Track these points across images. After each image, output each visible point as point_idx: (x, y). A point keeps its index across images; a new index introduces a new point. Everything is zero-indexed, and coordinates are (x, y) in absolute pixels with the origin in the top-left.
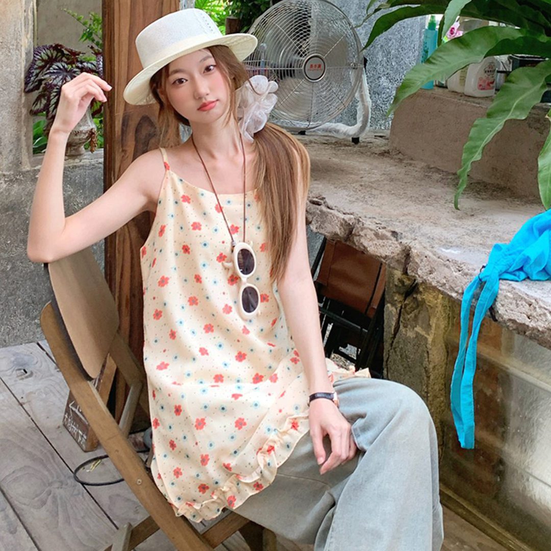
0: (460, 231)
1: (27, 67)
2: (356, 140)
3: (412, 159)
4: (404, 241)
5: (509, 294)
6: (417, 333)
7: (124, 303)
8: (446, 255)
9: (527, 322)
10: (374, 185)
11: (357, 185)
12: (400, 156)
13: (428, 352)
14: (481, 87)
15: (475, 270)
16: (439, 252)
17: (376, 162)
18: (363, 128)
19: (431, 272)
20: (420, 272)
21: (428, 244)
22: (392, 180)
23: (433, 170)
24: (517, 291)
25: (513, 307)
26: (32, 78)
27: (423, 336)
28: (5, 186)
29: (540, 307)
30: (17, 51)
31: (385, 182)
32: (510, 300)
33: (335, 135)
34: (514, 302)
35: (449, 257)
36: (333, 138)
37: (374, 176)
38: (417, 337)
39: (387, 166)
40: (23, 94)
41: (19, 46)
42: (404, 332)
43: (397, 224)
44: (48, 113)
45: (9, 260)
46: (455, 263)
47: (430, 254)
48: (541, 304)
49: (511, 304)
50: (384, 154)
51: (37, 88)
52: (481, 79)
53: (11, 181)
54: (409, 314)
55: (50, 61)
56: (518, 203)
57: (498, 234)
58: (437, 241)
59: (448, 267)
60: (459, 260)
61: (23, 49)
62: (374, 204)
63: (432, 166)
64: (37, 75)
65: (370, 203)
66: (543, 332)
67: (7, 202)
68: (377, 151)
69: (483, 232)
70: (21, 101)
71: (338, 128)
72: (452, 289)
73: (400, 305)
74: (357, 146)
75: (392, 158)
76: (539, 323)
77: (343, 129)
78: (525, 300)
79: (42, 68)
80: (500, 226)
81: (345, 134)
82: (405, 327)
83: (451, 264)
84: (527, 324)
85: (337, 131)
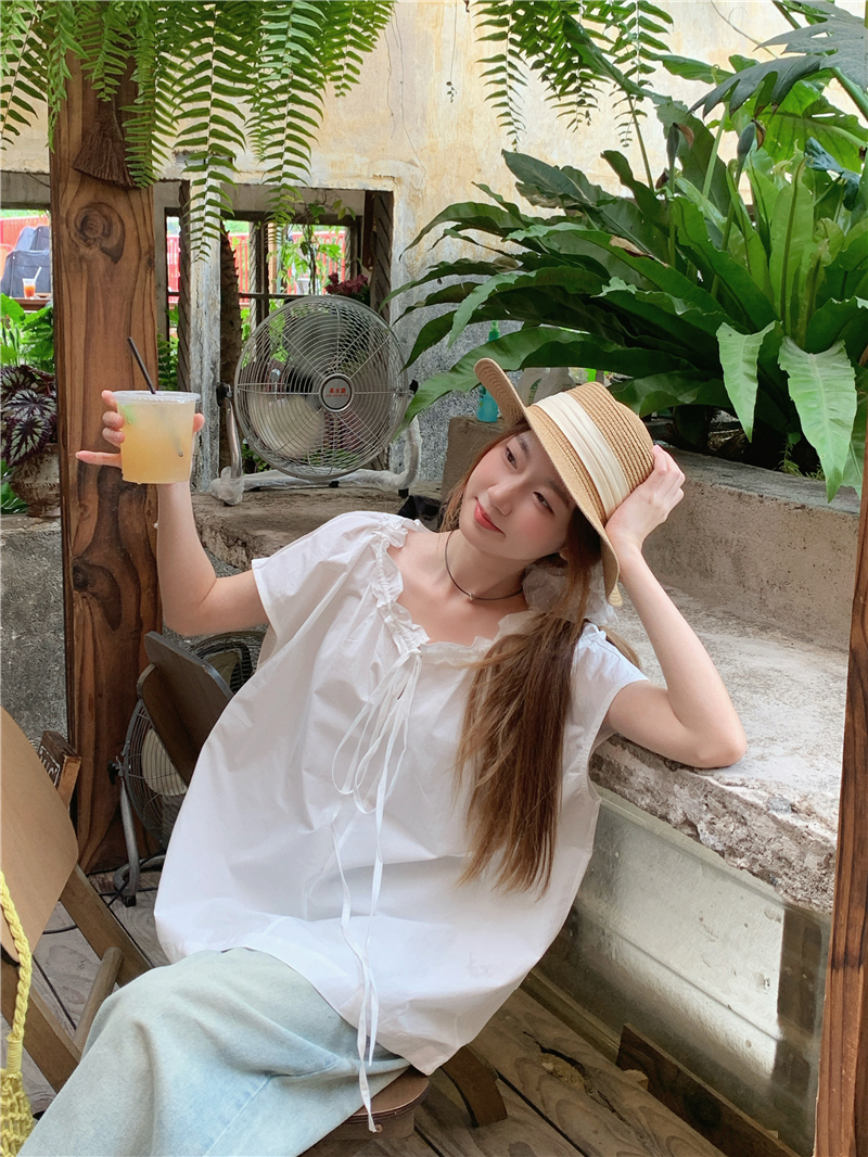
18: (411, 476)
81: (390, 484)
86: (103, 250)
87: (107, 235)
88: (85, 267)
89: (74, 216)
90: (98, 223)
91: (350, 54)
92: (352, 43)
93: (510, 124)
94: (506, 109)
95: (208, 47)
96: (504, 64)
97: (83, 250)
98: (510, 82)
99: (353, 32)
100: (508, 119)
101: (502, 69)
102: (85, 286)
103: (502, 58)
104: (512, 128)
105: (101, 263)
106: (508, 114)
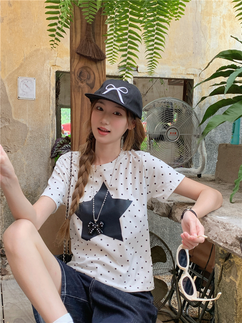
1: (52, 147)
6: (231, 280)
13: (236, 290)
26: (54, 152)
27: (234, 281)
30: (48, 139)
38: (230, 282)
40: (50, 159)
41: (49, 137)
42: (224, 279)
51: (56, 156)
54: (227, 270)
61: (51, 138)
64: (57, 150)
70: (49, 162)
73: (222, 265)
79: (59, 148)
82: (225, 276)
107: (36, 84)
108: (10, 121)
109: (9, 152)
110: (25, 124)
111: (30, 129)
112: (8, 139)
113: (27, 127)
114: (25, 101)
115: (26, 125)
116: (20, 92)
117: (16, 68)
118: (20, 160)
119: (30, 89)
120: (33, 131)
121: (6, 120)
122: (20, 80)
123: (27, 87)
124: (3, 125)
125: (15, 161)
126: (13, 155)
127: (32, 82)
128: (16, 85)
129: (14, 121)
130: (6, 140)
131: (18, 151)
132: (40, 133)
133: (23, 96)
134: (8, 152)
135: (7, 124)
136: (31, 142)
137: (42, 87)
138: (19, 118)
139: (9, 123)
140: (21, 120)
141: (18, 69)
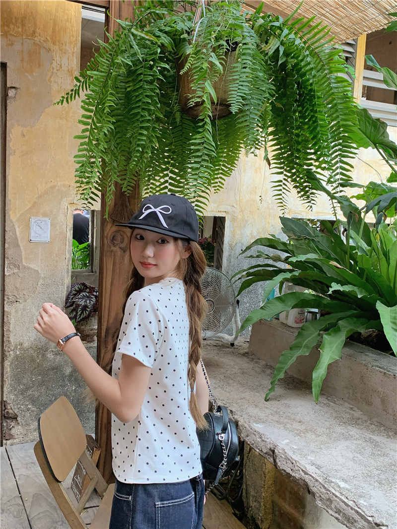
0: (268, 411)
1: (67, 295)
2: (232, 345)
3: (259, 359)
4: (236, 417)
5: (282, 456)
7: (103, 426)
8: (255, 428)
9: (291, 472)
10: (232, 377)
11: (222, 377)
12: (253, 357)
14: (296, 322)
15: (268, 439)
16: (252, 426)
17: (238, 360)
18: (236, 338)
19: (247, 436)
20: (242, 435)
21: (248, 420)
22: (243, 373)
23: (268, 367)
24: (287, 455)
25: (284, 463)
26: (70, 300)
28: (53, 357)
29: (297, 466)
30: (62, 286)
31: (239, 374)
32: (283, 459)
33: (222, 340)
34: (285, 460)
35: (257, 429)
36: (220, 342)
37: (234, 370)
39: (244, 363)
40: (64, 308)
41: (63, 283)
43: (235, 405)
44: (76, 319)
45: (53, 395)
46: (259, 433)
47: (247, 426)
48: (298, 464)
49: (284, 461)
50: (245, 354)
51: (72, 305)
52: (296, 318)
53: (56, 354)
55: (79, 291)
56: (307, 392)
57: (289, 415)
58: (253, 418)
59: (255, 435)
60: (261, 432)
61: (65, 285)
62: (227, 390)
63: (268, 364)
64: (72, 298)
65: (225, 389)
66: (298, 480)
67: (53, 365)
68: (242, 352)
69: (281, 413)
71: (224, 337)
72: (257, 447)
74: (233, 348)
75: (248, 358)
76: (297, 475)
77: (226, 337)
78: (290, 461)
79: (75, 295)
80: (292, 409)
81: (227, 340)
83: (256, 434)
84: (291, 474)
85: (223, 338)
86: (120, 248)
87: (122, 242)
88: (113, 254)
89: (109, 235)
90: (119, 238)
91: (220, 178)
92: (221, 173)
93: (282, 206)
94: (281, 201)
95: (167, 175)
96: (281, 183)
97: (113, 248)
98: (283, 191)
99: (222, 169)
100: (282, 205)
101: (281, 185)
102: (112, 261)
103: (281, 181)
104: (283, 208)
105: (119, 252)
106: (282, 203)
107: (51, 225)
108: (20, 267)
109: (18, 302)
110: (37, 269)
111: (42, 275)
112: (16, 288)
113: (39, 273)
114: (37, 244)
115: (38, 271)
116: (33, 234)
117: (29, 207)
118: (30, 310)
119: (44, 230)
120: (45, 277)
121: (15, 266)
122: (33, 220)
123: (41, 228)
124: (12, 272)
125: (24, 312)
126: (22, 305)
127: (46, 223)
128: (28, 227)
129: (25, 267)
130: (15, 289)
131: (27, 301)
132: (53, 280)
133: (36, 238)
134: (16, 302)
135: (16, 271)
136: (43, 290)
137: (58, 227)
138: (30, 264)
139: (19, 270)
140: (32, 266)
141: (31, 208)
